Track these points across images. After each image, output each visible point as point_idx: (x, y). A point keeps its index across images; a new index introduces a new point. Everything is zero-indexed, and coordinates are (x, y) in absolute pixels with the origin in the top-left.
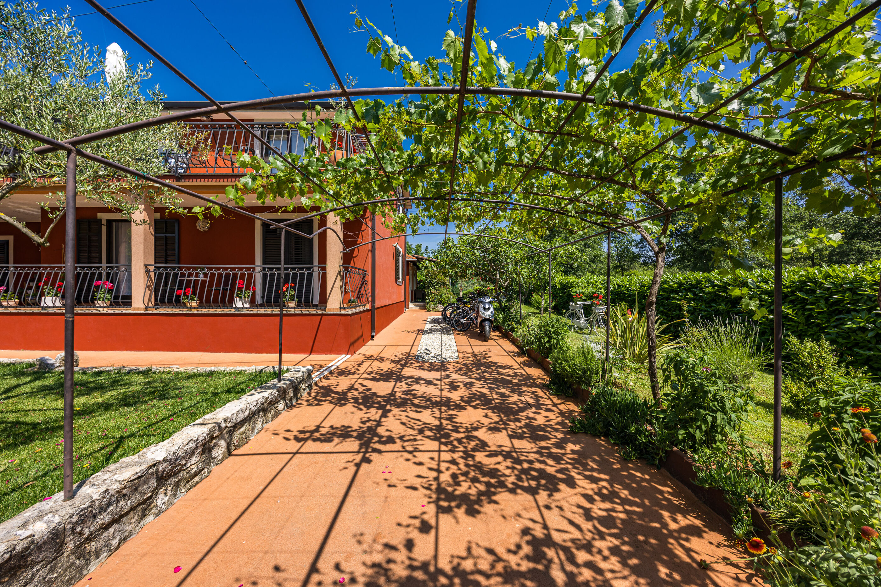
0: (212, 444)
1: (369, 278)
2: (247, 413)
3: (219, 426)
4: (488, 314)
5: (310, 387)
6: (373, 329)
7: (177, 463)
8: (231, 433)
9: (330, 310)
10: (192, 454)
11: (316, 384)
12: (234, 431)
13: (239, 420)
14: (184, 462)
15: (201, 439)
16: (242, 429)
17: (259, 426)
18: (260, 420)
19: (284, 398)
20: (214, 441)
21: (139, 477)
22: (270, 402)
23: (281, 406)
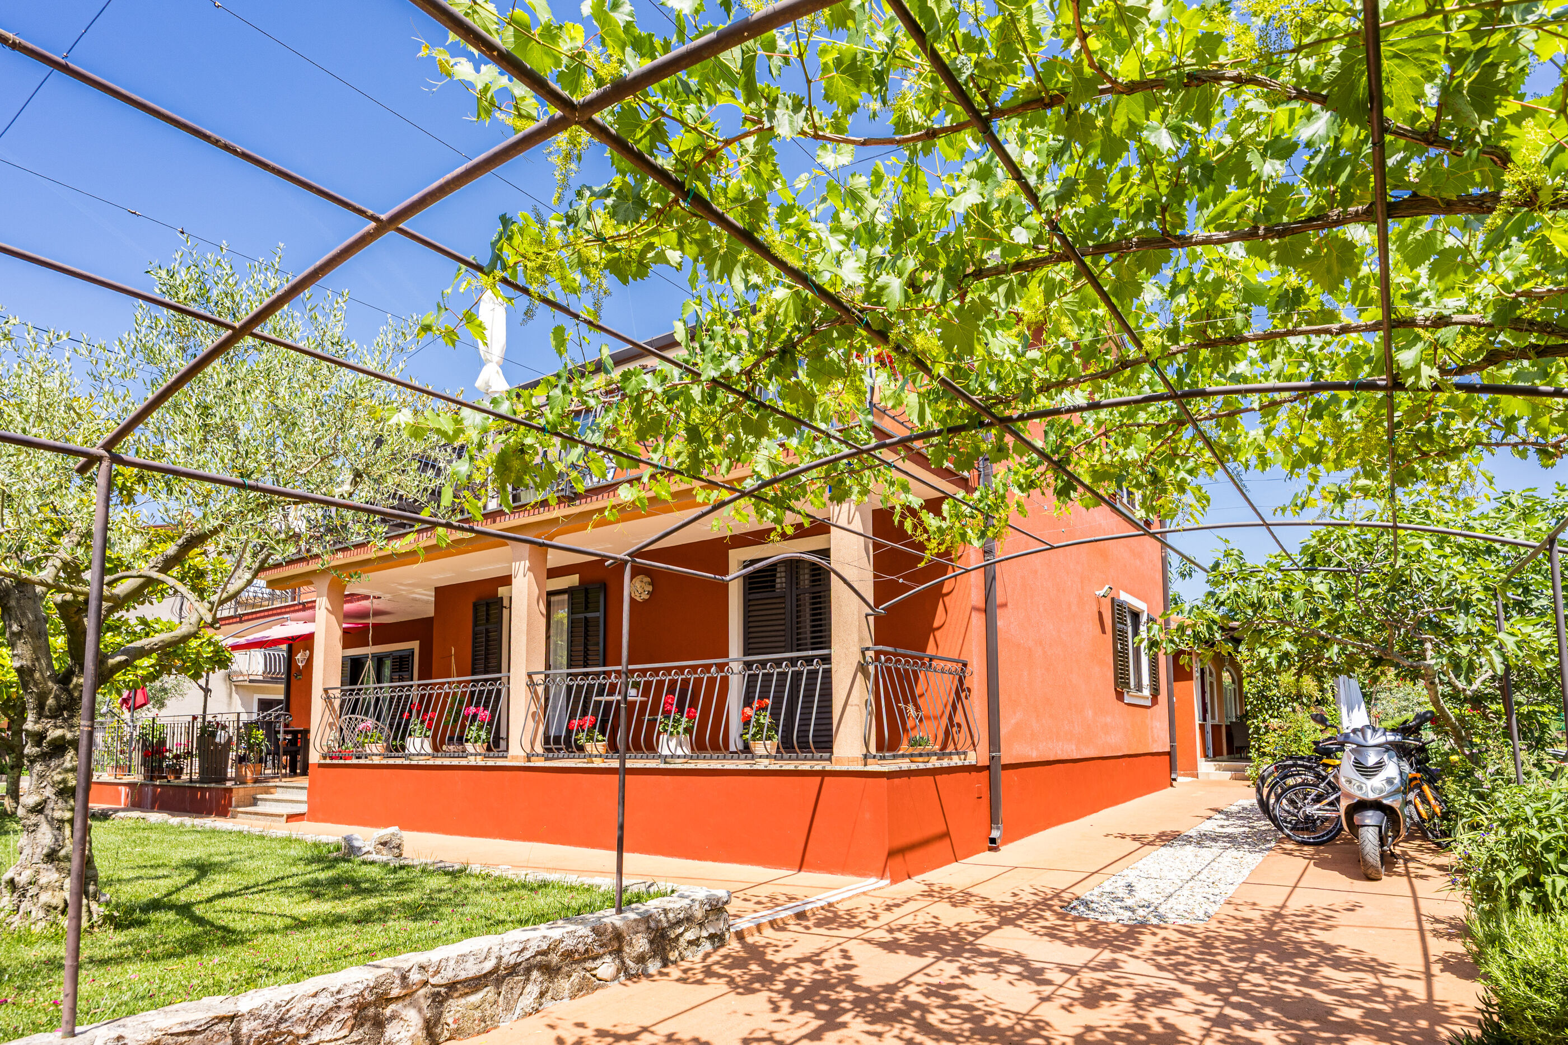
0: (388, 1012)
1: (977, 681)
2: (489, 965)
3: (404, 978)
4: (1373, 788)
5: (717, 939)
6: (994, 819)
7: (283, 1027)
8: (439, 999)
9: (839, 761)
10: (325, 1018)
11: (740, 936)
12: (448, 996)
13: (463, 975)
14: (301, 1030)
15: (349, 992)
16: (475, 998)
17: (528, 1000)
18: (533, 990)
19: (618, 952)
20: (392, 1007)
21: (192, 1033)
22: (568, 954)
23: (606, 968)
